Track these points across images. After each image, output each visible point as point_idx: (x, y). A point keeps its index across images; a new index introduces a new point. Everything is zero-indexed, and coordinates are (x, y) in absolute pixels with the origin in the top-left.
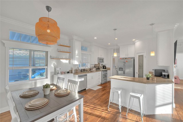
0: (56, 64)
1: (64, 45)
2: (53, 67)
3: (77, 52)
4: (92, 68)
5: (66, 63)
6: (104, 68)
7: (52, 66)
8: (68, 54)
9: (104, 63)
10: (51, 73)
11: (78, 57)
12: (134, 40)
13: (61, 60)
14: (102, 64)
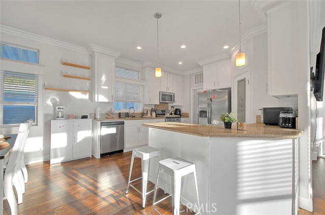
0: (58, 100)
1: (85, 66)
2: (51, 105)
3: (104, 78)
4: (145, 112)
5: (82, 100)
6: (175, 114)
7: (49, 102)
8: (88, 83)
9: (174, 104)
10: (46, 115)
11: (107, 88)
12: (226, 47)
13: (72, 93)
14: (172, 104)
